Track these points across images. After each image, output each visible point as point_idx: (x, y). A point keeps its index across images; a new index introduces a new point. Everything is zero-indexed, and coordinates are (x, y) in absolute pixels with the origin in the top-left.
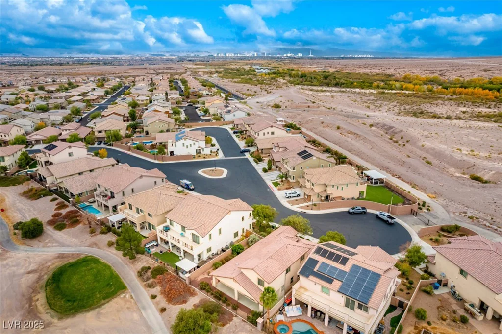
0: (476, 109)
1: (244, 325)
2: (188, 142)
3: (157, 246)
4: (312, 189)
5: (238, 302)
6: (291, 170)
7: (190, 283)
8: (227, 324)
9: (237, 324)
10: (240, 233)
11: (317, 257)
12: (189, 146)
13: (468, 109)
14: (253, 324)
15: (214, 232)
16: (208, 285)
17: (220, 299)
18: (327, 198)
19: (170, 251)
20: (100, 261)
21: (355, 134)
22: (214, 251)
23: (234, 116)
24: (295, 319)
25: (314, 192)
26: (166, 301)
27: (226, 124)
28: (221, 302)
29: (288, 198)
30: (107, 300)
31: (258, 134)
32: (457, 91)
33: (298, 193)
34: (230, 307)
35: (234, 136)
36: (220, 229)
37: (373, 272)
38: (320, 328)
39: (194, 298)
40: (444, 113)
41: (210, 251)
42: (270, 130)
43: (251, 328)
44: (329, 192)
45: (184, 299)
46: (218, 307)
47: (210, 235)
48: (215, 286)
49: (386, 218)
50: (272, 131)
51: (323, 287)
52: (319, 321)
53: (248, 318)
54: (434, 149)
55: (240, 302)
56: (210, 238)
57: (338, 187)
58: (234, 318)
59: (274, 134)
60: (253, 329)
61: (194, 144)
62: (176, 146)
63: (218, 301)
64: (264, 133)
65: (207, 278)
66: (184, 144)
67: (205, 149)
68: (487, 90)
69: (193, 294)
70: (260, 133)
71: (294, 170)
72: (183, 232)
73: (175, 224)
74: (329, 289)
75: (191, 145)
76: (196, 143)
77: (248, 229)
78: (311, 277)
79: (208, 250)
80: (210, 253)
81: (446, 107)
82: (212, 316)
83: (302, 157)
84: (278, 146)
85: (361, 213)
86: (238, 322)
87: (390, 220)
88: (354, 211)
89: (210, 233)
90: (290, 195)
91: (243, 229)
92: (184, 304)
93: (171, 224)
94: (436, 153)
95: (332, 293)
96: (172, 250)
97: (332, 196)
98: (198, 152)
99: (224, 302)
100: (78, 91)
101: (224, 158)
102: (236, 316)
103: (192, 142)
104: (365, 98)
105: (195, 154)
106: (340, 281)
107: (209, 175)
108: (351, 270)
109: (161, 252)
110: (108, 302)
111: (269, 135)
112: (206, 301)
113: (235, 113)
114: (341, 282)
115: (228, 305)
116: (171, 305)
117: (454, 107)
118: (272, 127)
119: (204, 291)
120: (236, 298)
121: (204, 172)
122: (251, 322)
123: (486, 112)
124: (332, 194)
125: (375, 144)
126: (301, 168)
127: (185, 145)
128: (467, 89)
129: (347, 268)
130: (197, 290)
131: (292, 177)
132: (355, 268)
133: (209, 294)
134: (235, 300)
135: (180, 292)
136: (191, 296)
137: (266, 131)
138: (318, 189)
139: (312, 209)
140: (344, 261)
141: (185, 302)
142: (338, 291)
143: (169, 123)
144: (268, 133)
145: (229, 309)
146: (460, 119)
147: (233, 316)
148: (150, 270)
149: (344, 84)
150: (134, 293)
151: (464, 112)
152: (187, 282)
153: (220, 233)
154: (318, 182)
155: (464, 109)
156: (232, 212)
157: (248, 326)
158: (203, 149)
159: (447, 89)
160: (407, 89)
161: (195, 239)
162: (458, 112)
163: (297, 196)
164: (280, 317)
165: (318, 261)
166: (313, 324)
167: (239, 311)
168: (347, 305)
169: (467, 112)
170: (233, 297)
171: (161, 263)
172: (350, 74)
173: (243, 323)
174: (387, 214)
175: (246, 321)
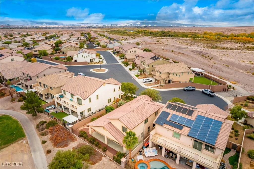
0: (246, 45)
1: (111, 163)
2: (85, 55)
3: (54, 108)
4: (160, 76)
5: (107, 146)
6: (146, 67)
7: (73, 132)
8: (97, 162)
10: (112, 100)
11: (168, 111)
12: (86, 57)
13: (241, 45)
14: (118, 162)
15: (93, 97)
16: (85, 133)
17: (93, 144)
18: (169, 81)
19: (63, 111)
20: (12, 118)
21: (182, 54)
22: (93, 110)
23: (114, 45)
24: (152, 158)
25: (161, 78)
26: (53, 145)
27: (109, 50)
28: (94, 146)
29: (145, 82)
30: (6, 145)
31: (127, 52)
32: (233, 38)
33: (151, 79)
34: (101, 150)
35: (113, 55)
36: (97, 96)
37: (215, 120)
38: (172, 165)
39: (74, 142)
40: (228, 47)
41: (90, 110)
42: (134, 50)
43: (116, 166)
44: (171, 78)
45: (66, 144)
46: (91, 150)
47: (90, 99)
48: (91, 134)
49: (208, 93)
50: (135, 50)
51: (174, 133)
52: (171, 160)
53: (114, 158)
54: (228, 61)
55: (109, 145)
56: (90, 101)
57: (176, 74)
58: (103, 158)
59: (136, 52)
60: (118, 167)
61: (89, 55)
62: (78, 57)
63: (92, 145)
64: (130, 51)
65: (86, 128)
66: (82, 56)
67: (95, 59)
68: (249, 38)
69: (73, 140)
70: (128, 51)
71: (148, 67)
72: (72, 98)
73: (67, 93)
74: (179, 134)
75: (87, 56)
76: (90, 55)
77: (118, 98)
78: (165, 125)
79: (88, 109)
80: (90, 112)
81: (229, 44)
82: (84, 157)
83: (153, 60)
84: (139, 56)
85: (192, 90)
86: (106, 161)
87: (211, 94)
88: (187, 89)
89: (89, 97)
90: (146, 81)
91: (115, 97)
92: (66, 147)
93: (64, 94)
94: (230, 63)
95: (182, 137)
96: (64, 111)
97: (173, 81)
98: (91, 61)
99: (96, 146)
100: (31, 37)
101: (107, 64)
102: (105, 156)
103: (87, 55)
104: (185, 41)
105: (89, 61)
106: (189, 127)
107: (97, 72)
108: (197, 119)
109: (57, 112)
110: (7, 146)
111: (133, 52)
112: (83, 145)
113: (114, 44)
114: (189, 129)
115: (99, 148)
116: (56, 148)
117: (234, 44)
118: (135, 48)
119: (82, 138)
120: (106, 142)
121: (94, 70)
122: (116, 161)
123: (251, 46)
124: (173, 79)
125: (194, 58)
127: (84, 56)
128: (238, 37)
129: (193, 118)
130: (77, 137)
131: (147, 72)
132: (200, 118)
133: (85, 140)
134: (105, 144)
135: (64, 138)
136: (72, 141)
137: (131, 50)
138: (164, 76)
139: (160, 88)
140: (190, 113)
141: (66, 145)
142: (188, 135)
143: (76, 47)
144: (133, 51)
145: (100, 151)
146: (238, 49)
147: (103, 156)
148: (46, 124)
149: (173, 35)
150: (30, 139)
151: (239, 46)
152: (71, 131)
153: (98, 98)
154: (164, 71)
155: (240, 45)
156: (106, 84)
157: (114, 164)
158: (94, 59)
159: (228, 37)
160: (206, 38)
161: (79, 102)
162: (237, 46)
163: (150, 81)
164: (140, 157)
165: (170, 114)
166: (167, 162)
167: (108, 153)
168: (195, 147)
169: (241, 46)
170: (103, 142)
171: (55, 118)
172: (176, 32)
173: (110, 162)
174: (209, 90)
175: (113, 160)
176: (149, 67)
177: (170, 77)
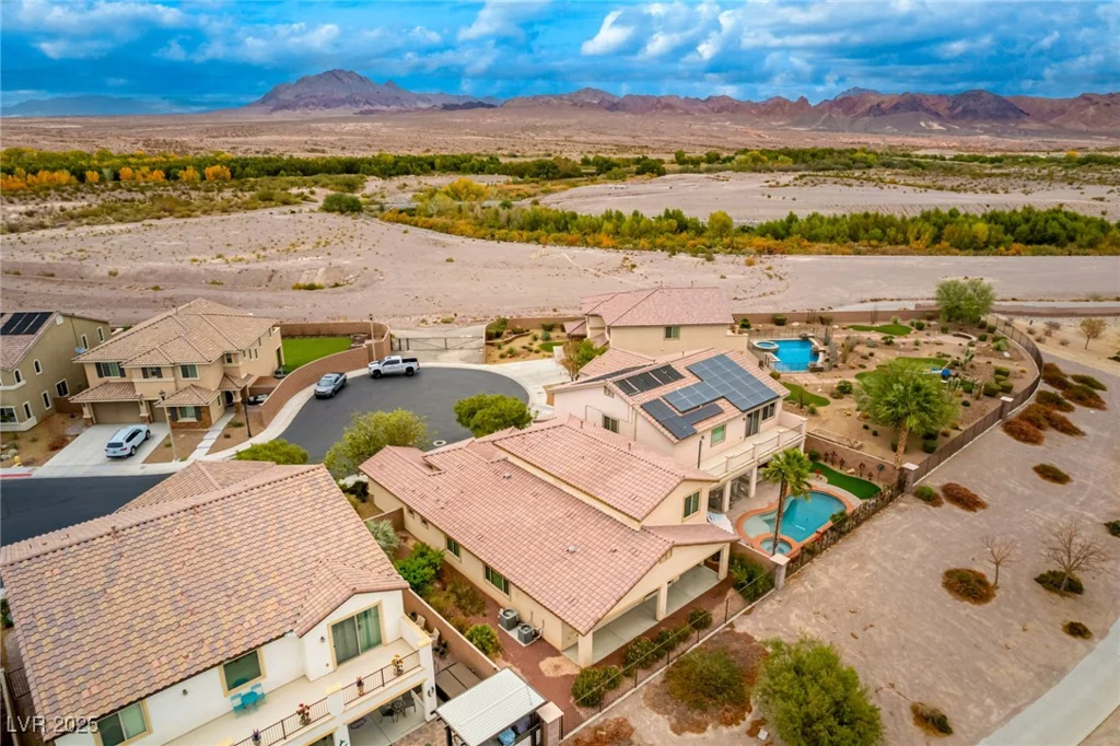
44: (243, 376)
49: (402, 367)
51: (713, 431)
57: (250, 352)
58: (738, 631)
71: (19, 381)
78: (697, 427)
88: (332, 387)
90: (132, 444)
102: (731, 626)
106: (720, 398)
114: (724, 399)
124: (250, 375)
126: (37, 364)
129: (691, 378)
130: (595, 719)
132: (696, 369)
139: (250, 436)
140: (672, 373)
142: (742, 412)
146: (40, 226)
147: (733, 630)
155: (21, 208)
165: (658, 401)
175: (749, 607)
176: (23, 382)
177: (241, 370)
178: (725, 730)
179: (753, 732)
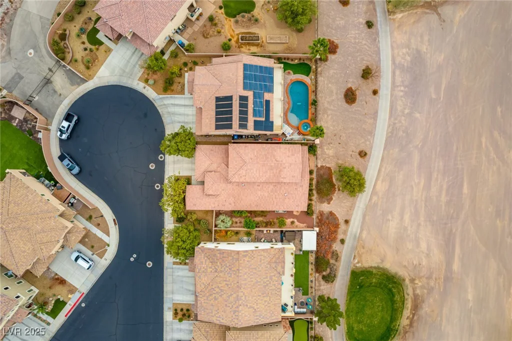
1: (319, 155)
8: (327, 167)
9: (322, 160)
26: (339, 228)
39: (323, 211)
43: (318, 149)
45: (330, 215)
49: (73, 125)
58: (319, 166)
69: (321, 214)
86: (320, 161)
102: (317, 166)
108: (250, 89)
116: (340, 221)
126: (5, 289)
129: (250, 94)
130: (315, 215)
133: (313, 203)
135: (327, 225)
136: (324, 214)
139: (102, 216)
140: (243, 99)
142: (273, 93)
147: (318, 168)
150: (350, 260)
157: (319, 152)
165: (255, 121)
167: (311, 167)
173: (319, 157)
178: (335, 195)
179: (339, 190)
